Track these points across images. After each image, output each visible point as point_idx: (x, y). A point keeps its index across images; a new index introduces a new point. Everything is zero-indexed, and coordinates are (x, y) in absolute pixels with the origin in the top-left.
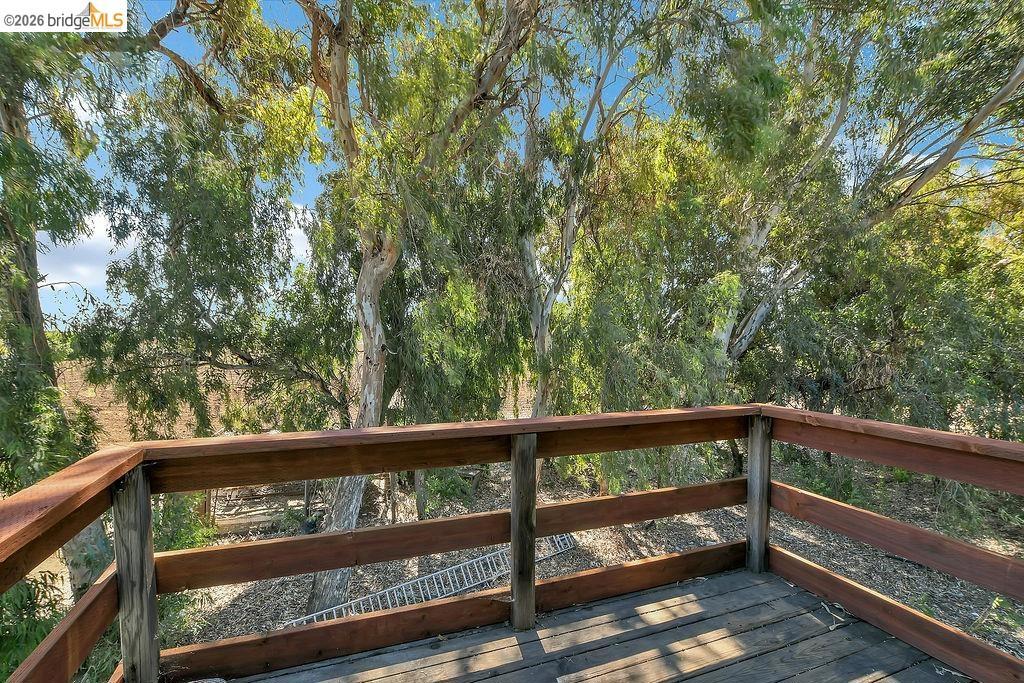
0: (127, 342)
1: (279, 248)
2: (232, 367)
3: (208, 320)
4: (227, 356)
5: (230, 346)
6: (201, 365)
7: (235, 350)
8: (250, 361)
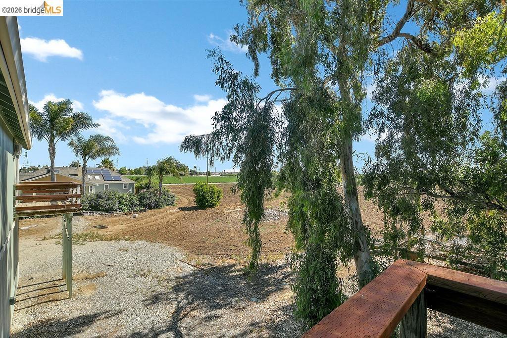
0: (385, 181)
1: (471, 122)
2: (441, 196)
3: (426, 169)
4: (437, 189)
5: (439, 184)
6: (422, 194)
7: (442, 187)
8: (452, 194)
